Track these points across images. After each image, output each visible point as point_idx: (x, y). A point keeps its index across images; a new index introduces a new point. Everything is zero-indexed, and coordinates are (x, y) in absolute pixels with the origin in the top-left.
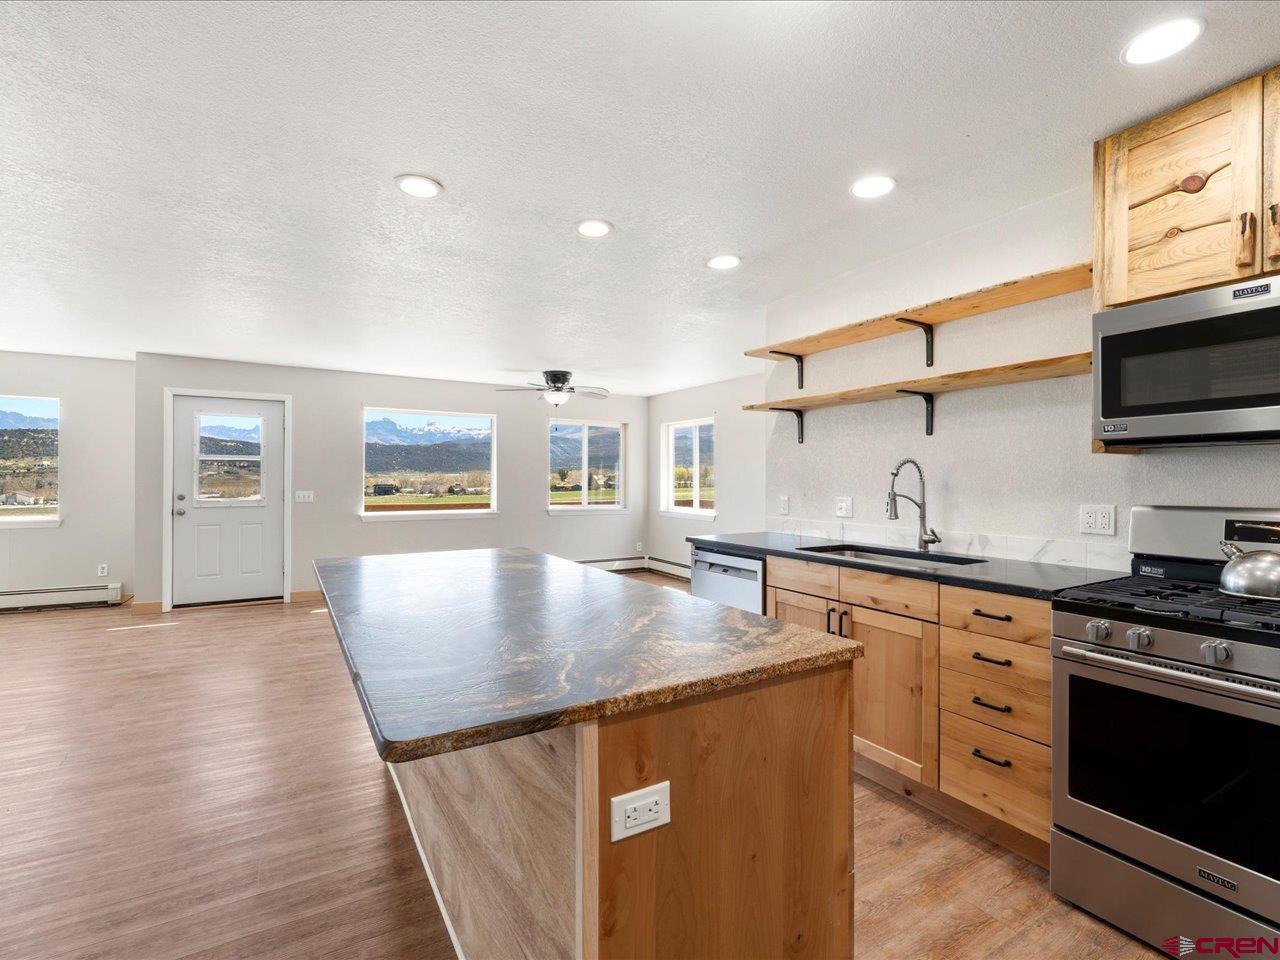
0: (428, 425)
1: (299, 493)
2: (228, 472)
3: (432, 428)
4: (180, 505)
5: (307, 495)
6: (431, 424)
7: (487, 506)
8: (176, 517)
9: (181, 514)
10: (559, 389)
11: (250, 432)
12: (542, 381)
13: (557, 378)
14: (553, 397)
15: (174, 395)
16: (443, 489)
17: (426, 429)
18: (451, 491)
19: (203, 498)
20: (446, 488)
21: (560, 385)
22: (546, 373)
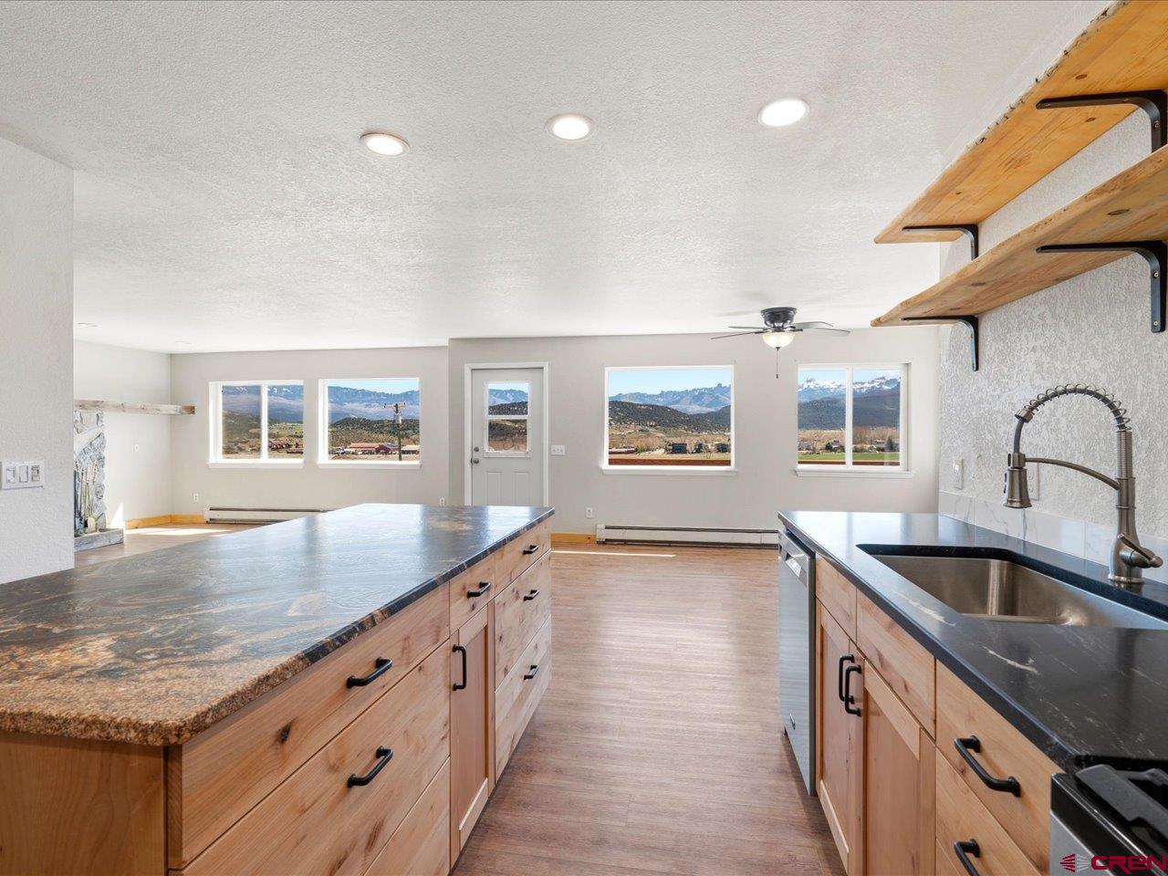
0: (808, 381)
1: (554, 447)
2: (642, 431)
3: (812, 385)
4: (477, 456)
5: (560, 449)
6: (810, 381)
7: (728, 463)
8: (474, 464)
9: (477, 462)
10: (779, 330)
11: (657, 396)
12: (759, 322)
13: (778, 317)
14: (773, 339)
15: (473, 369)
16: (820, 446)
17: (805, 386)
18: (828, 448)
19: (492, 451)
20: (823, 445)
21: (781, 325)
22: (764, 312)
